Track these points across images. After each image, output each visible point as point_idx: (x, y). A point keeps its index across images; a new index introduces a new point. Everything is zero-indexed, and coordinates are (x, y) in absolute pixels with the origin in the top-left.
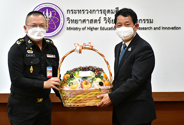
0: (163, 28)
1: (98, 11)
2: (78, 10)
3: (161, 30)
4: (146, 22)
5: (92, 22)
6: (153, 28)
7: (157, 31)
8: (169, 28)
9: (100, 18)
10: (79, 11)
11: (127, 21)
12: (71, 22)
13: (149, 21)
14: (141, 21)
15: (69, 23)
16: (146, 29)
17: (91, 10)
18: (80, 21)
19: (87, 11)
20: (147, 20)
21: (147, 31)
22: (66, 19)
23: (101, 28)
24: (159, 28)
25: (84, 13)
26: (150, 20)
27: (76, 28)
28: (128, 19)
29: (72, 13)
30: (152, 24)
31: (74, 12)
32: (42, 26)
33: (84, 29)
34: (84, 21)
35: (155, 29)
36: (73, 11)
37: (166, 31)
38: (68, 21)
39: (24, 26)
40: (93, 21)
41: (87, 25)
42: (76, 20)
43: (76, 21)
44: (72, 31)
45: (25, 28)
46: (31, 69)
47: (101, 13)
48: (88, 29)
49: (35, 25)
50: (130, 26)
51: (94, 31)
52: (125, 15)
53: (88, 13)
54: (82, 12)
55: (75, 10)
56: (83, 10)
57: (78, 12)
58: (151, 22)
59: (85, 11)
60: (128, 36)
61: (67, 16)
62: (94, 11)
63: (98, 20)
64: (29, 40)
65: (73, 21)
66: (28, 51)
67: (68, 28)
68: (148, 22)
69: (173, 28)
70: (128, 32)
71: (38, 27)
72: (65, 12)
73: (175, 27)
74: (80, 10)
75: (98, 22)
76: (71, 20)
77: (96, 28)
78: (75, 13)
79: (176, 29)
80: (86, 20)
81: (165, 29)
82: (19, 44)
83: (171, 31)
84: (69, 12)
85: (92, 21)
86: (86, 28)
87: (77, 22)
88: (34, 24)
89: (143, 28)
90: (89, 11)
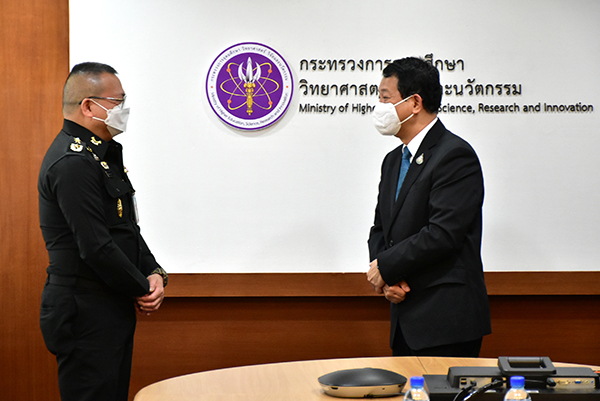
0: (547, 108)
1: (379, 64)
2: (329, 62)
3: (542, 113)
4: (504, 91)
5: (364, 91)
6: (522, 108)
7: (531, 114)
8: (562, 108)
10: (332, 64)
11: (385, 88)
12: (310, 91)
13: (512, 90)
14: (490, 89)
15: (306, 93)
16: (503, 109)
17: (362, 62)
18: (334, 89)
19: (351, 65)
20: (506, 86)
21: (507, 114)
22: (297, 85)
24: (537, 108)
25: (343, 68)
26: (514, 86)
27: (325, 107)
29: (314, 68)
30: (518, 96)
31: (318, 67)
33: (343, 109)
34: (344, 88)
35: (526, 109)
36: (317, 63)
37: (556, 114)
38: (304, 89)
40: (366, 89)
41: (353, 98)
42: (323, 86)
43: (324, 90)
44: (313, 115)
46: (120, 206)
48: (355, 110)
50: (388, 100)
51: (369, 114)
53: (353, 68)
54: (340, 66)
55: (320, 62)
56: (340, 62)
57: (328, 66)
58: (515, 93)
59: (346, 63)
61: (299, 75)
62: (370, 64)
64: (93, 139)
65: (314, 89)
66: (102, 164)
67: (303, 106)
68: (508, 93)
69: (572, 108)
72: (295, 66)
73: (577, 105)
74: (335, 61)
76: (311, 86)
78: (321, 68)
79: (582, 109)
80: (349, 87)
81: (553, 110)
83: (567, 114)
84: (304, 65)
85: (363, 88)
86: (350, 108)
87: (325, 92)
89: (497, 107)
90: (357, 62)
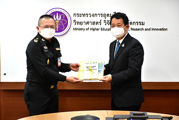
0: (153, 29)
1: (99, 15)
2: (83, 14)
3: (151, 31)
4: (139, 24)
5: (94, 24)
6: (144, 29)
7: (148, 31)
8: (157, 29)
9: (101, 21)
10: (84, 15)
11: (119, 22)
13: (141, 23)
14: (134, 23)
15: (75, 24)
16: (138, 30)
17: (93, 14)
18: (84, 23)
19: (90, 15)
20: (139, 22)
21: (140, 31)
22: (73, 21)
23: (101, 29)
24: (149, 29)
25: (87, 16)
26: (142, 22)
27: (81, 29)
28: (120, 21)
29: (78, 16)
30: (143, 25)
31: (79, 16)
32: (52, 27)
33: (87, 29)
34: (88, 23)
35: (146, 30)
36: (79, 14)
37: (156, 31)
38: (75, 23)
39: (37, 27)
40: (95, 23)
41: (90, 26)
42: (81, 22)
43: (81, 23)
44: (78, 31)
45: (38, 28)
46: (48, 61)
47: (102, 16)
48: (91, 30)
49: (47, 27)
50: (121, 27)
51: (96, 31)
52: (118, 18)
53: (90, 16)
54: (86, 16)
55: (80, 14)
56: (86, 14)
57: (82, 16)
58: (142, 24)
59: (88, 14)
60: (120, 35)
61: (73, 18)
62: (96, 15)
63: (99, 22)
64: (43, 39)
65: (78, 23)
66: (44, 47)
67: (75, 29)
68: (140, 24)
69: (161, 30)
70: (120, 32)
71: (49, 28)
72: (72, 15)
73: (162, 29)
74: (85, 14)
75: (99, 24)
76: (77, 22)
77: (98, 29)
78: (80, 16)
79: (164, 30)
80: (89, 22)
81: (154, 30)
82: (36, 42)
83: (159, 31)
84: (75, 15)
85: (94, 22)
86: (89, 29)
87: (82, 24)
88: (46, 25)
90: (92, 14)
